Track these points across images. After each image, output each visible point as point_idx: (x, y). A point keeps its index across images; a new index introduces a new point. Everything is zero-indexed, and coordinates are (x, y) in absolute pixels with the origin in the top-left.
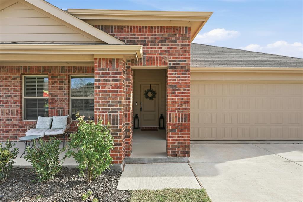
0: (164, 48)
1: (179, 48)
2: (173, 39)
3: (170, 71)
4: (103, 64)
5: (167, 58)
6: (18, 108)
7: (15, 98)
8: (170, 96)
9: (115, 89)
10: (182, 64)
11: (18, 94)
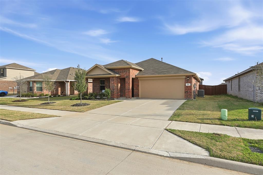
0: (125, 73)
1: (128, 73)
2: (126, 71)
3: (126, 78)
4: (112, 78)
5: (125, 75)
6: (99, 88)
7: (98, 85)
8: (126, 84)
9: (114, 83)
10: (128, 77)
11: (99, 84)
